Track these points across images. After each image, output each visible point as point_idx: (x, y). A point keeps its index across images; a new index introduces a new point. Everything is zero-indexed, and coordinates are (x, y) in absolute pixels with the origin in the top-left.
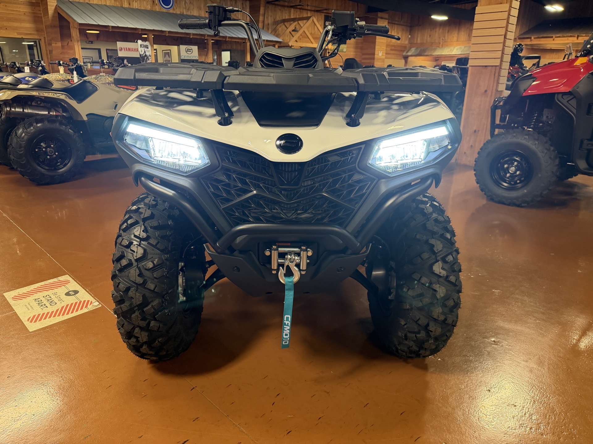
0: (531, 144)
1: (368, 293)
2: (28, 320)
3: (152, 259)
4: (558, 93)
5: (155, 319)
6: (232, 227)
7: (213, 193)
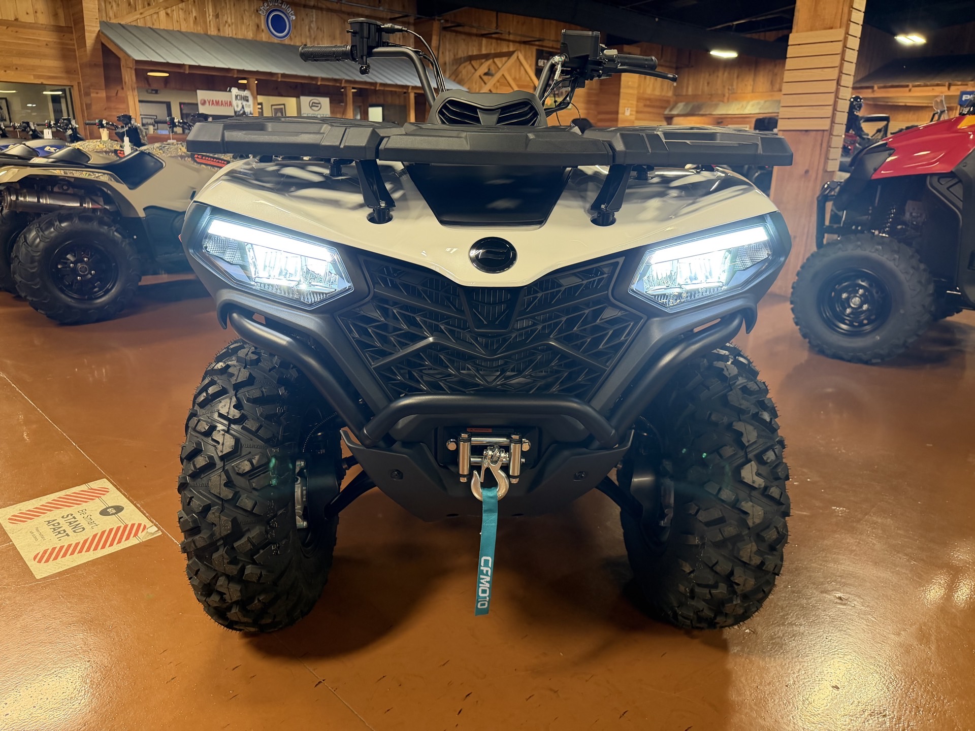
0: (887, 259)
1: (621, 513)
2: (35, 559)
3: (249, 456)
4: (932, 175)
5: (254, 562)
6: (391, 401)
7: (358, 341)
